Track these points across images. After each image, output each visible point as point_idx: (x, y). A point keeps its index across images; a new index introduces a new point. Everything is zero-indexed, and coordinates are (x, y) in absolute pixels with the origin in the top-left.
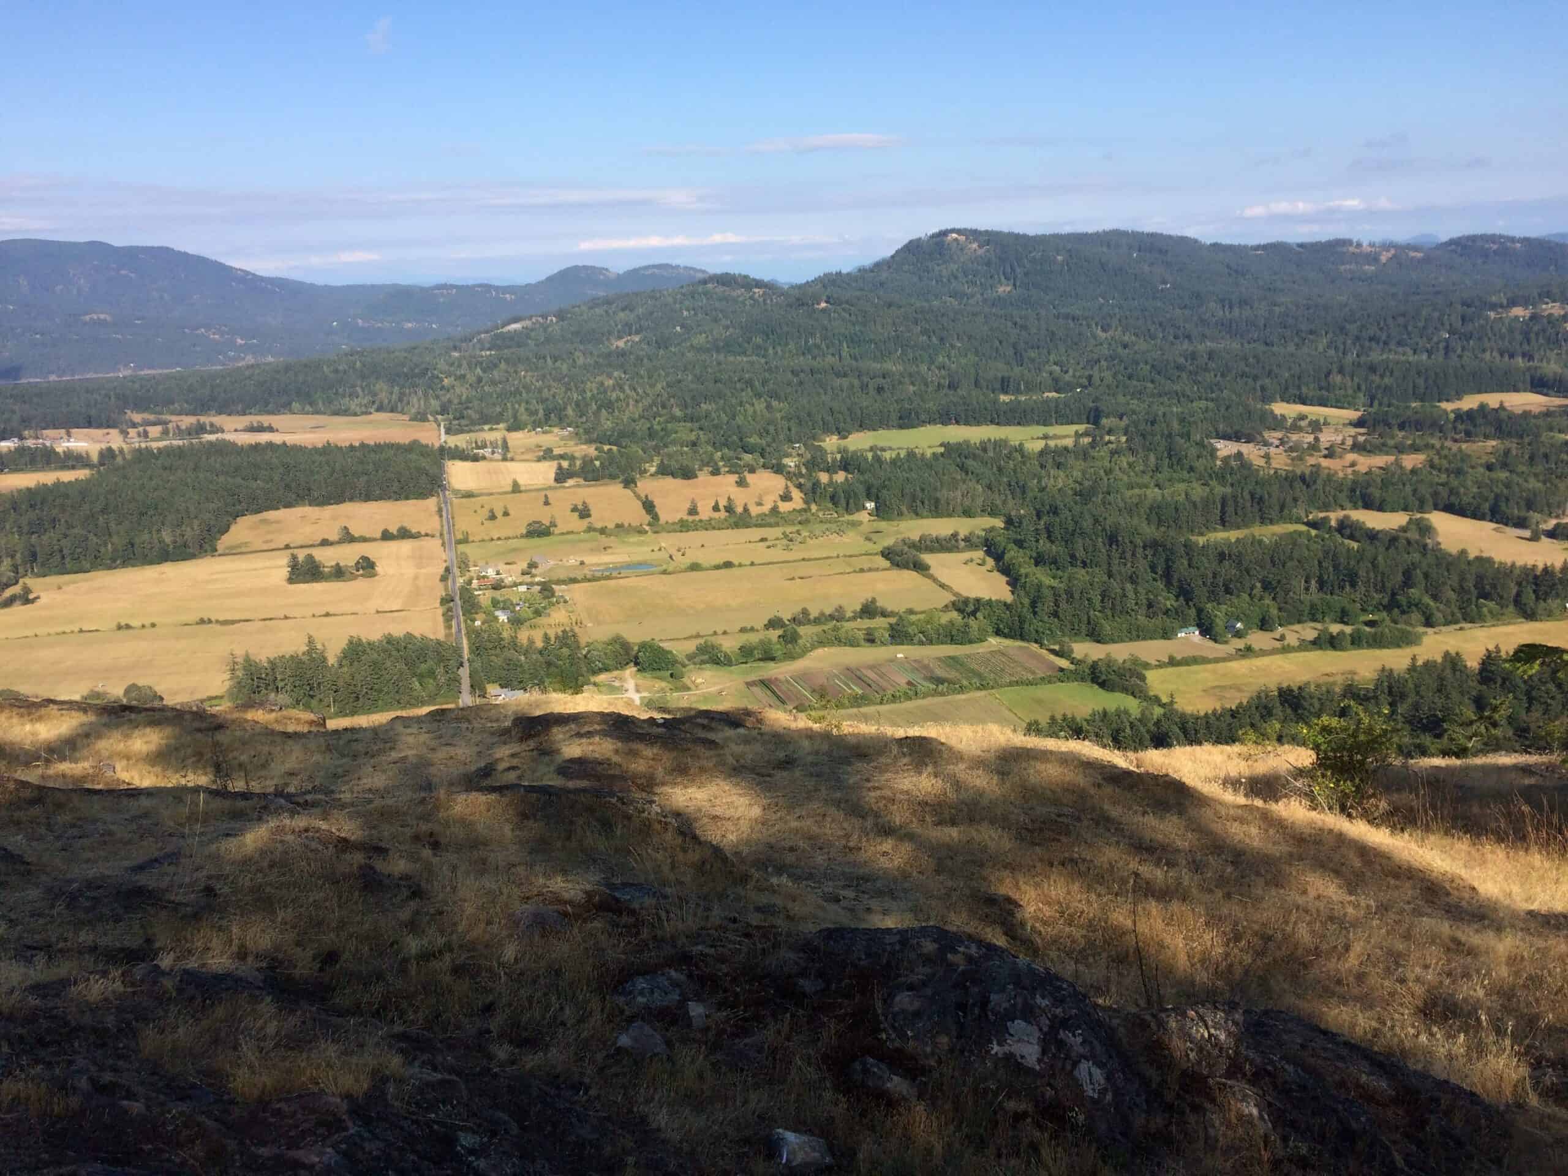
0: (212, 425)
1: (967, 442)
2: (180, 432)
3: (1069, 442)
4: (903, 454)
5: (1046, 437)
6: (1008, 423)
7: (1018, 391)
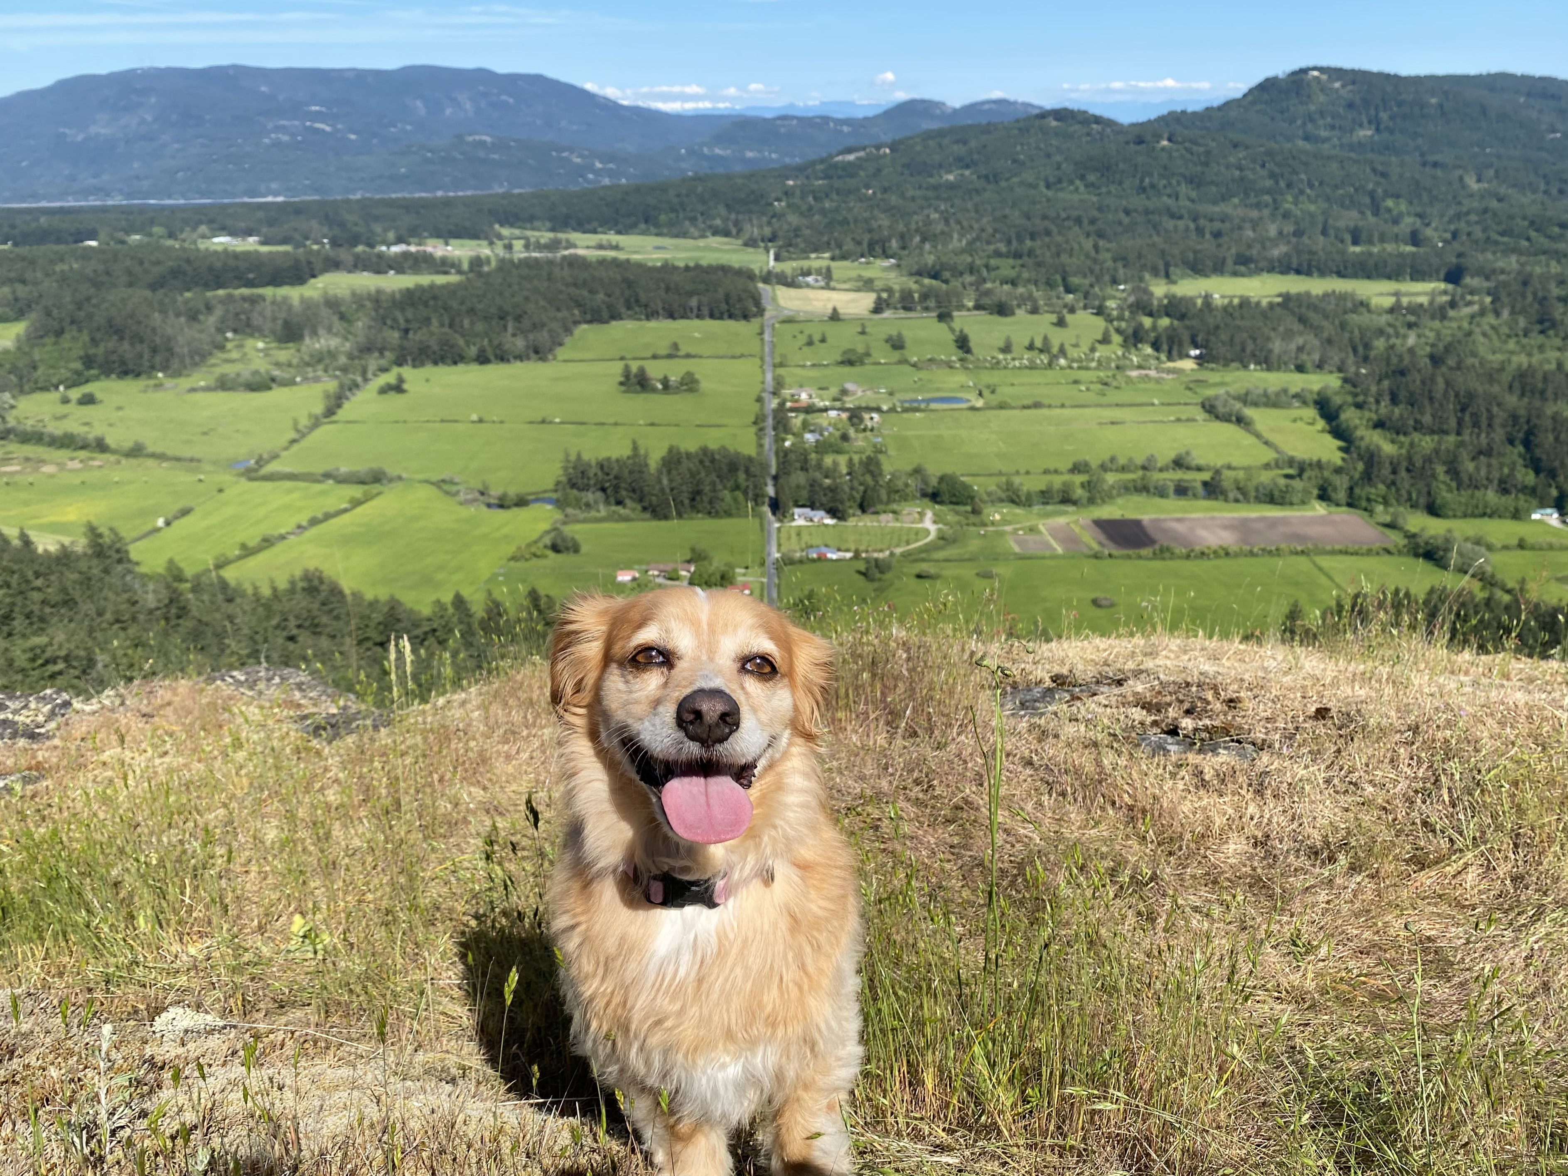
0: (568, 241)
1: (1308, 294)
2: (539, 247)
3: (1424, 300)
4: (1236, 301)
5: (1397, 294)
6: (1355, 276)
7: (1371, 242)
